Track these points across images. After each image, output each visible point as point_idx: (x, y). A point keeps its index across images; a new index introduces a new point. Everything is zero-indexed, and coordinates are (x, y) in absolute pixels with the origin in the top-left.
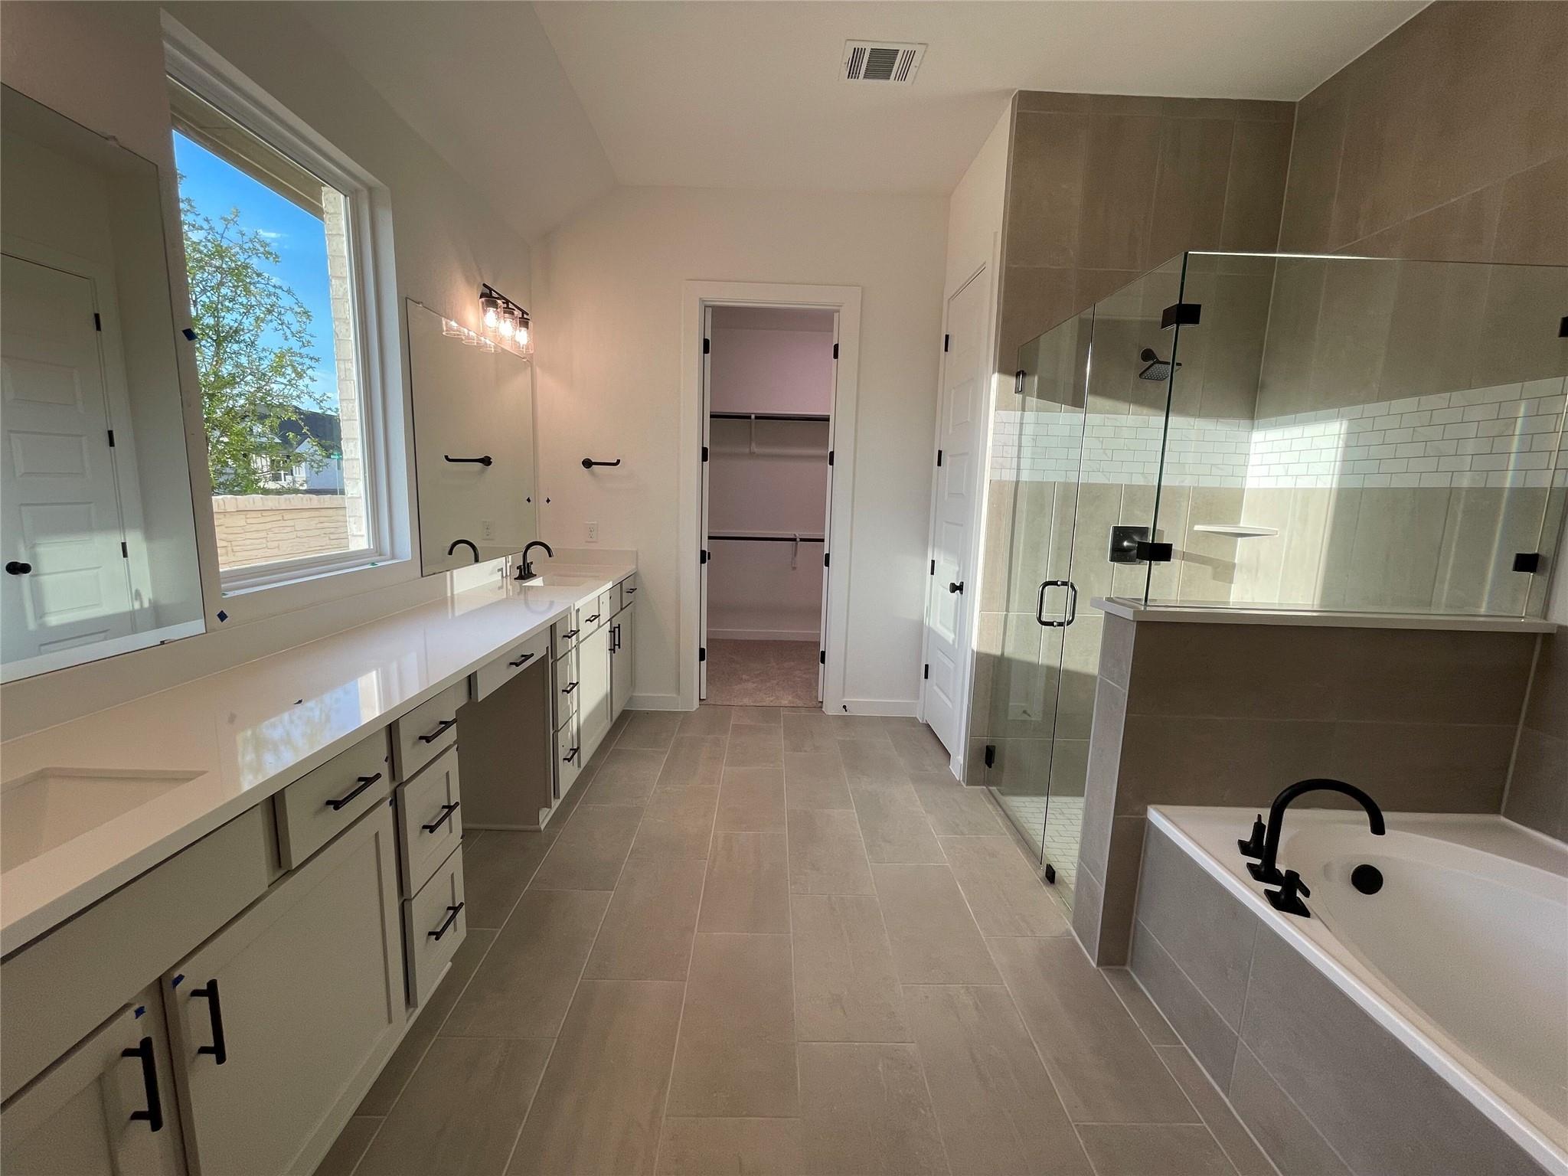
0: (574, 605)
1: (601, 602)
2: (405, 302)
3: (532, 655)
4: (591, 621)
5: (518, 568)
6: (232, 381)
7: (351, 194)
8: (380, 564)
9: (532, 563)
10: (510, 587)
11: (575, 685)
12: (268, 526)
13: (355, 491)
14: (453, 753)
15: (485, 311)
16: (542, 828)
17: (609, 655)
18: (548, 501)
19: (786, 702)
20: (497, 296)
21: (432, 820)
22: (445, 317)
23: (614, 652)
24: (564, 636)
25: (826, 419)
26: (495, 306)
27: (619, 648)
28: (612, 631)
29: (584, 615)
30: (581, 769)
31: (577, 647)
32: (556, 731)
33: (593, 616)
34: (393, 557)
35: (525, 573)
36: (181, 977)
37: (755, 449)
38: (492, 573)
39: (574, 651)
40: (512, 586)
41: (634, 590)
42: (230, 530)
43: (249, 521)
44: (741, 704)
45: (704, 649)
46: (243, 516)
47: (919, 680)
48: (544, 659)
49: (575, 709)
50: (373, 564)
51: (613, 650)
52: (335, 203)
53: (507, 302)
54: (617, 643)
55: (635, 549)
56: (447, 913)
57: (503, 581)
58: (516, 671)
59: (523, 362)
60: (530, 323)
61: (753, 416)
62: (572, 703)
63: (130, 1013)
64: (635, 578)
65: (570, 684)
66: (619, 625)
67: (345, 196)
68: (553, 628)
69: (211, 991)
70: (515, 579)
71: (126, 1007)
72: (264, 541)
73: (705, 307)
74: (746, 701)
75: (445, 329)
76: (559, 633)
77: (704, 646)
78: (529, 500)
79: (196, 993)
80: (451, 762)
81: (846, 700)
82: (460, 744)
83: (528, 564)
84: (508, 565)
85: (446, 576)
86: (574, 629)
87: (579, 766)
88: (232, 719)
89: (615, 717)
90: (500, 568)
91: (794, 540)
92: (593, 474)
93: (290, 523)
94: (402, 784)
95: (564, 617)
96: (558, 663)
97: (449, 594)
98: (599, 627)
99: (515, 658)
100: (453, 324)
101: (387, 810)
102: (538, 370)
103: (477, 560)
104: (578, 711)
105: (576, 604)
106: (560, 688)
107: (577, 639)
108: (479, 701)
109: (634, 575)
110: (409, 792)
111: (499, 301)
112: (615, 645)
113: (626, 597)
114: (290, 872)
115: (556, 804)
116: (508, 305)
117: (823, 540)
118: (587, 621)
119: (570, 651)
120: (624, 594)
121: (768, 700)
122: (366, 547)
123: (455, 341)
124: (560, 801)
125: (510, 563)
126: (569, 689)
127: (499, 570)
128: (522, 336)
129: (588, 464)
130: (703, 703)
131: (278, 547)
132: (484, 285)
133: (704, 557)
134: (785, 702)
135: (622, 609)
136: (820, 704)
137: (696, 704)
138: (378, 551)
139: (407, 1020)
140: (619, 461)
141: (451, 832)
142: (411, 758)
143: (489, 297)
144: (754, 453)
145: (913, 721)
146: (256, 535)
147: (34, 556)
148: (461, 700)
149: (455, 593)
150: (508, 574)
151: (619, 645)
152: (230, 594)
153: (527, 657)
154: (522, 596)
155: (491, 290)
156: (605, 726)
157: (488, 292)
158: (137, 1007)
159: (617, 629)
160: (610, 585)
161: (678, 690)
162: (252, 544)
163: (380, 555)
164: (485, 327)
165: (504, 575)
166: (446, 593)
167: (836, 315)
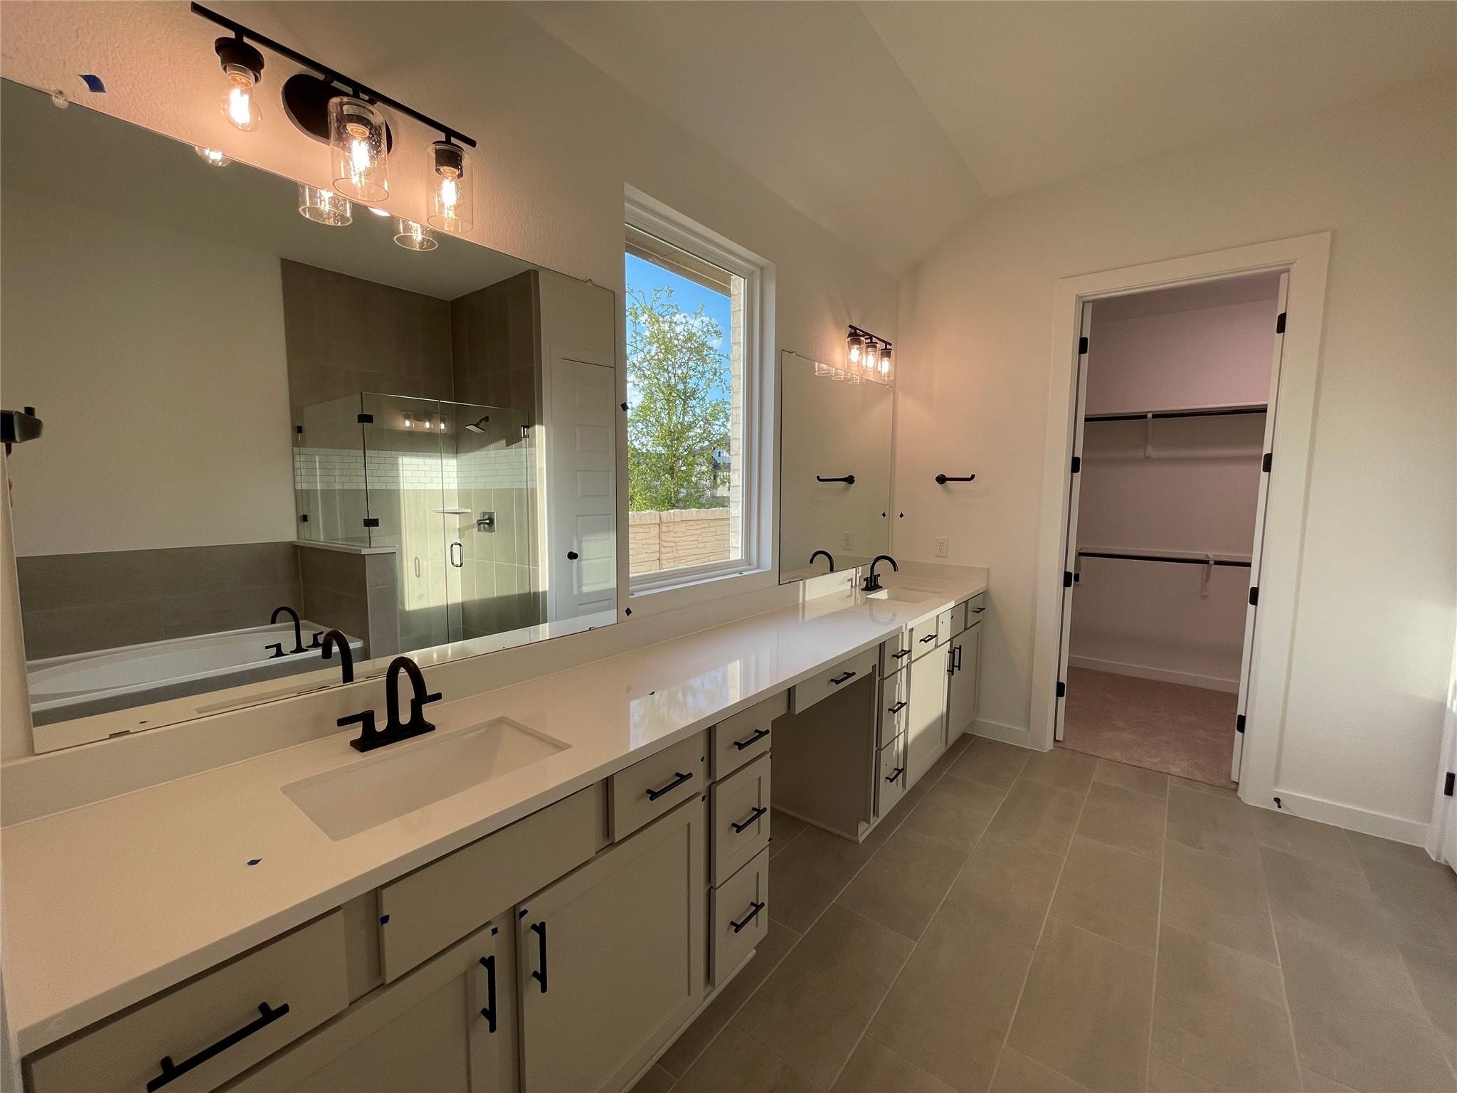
0: (906, 625)
1: (940, 622)
2: (781, 353)
3: (854, 674)
4: (926, 642)
5: (865, 580)
6: (690, 427)
7: (749, 276)
8: (745, 573)
9: (879, 575)
10: (858, 596)
11: (903, 705)
12: (699, 532)
13: (736, 512)
14: (766, 762)
15: (850, 349)
16: (860, 841)
17: (947, 677)
18: (902, 516)
19: (1178, 770)
20: (862, 333)
21: (740, 821)
22: (818, 362)
23: (953, 674)
24: (894, 656)
25: (1262, 410)
26: (859, 342)
27: (959, 670)
28: (952, 652)
29: (917, 636)
30: (906, 792)
31: (909, 667)
32: (880, 749)
33: (929, 636)
34: (758, 567)
35: (872, 584)
36: (525, 912)
37: (1151, 451)
38: (842, 583)
39: (904, 670)
40: (859, 594)
41: (982, 609)
42: (676, 535)
43: (688, 528)
44: (1109, 757)
45: (1063, 684)
46: (685, 525)
47: (1432, 796)
48: (869, 678)
49: (902, 729)
50: (741, 573)
51: (951, 672)
52: (738, 285)
53: (871, 337)
54: (956, 663)
55: (987, 567)
56: (749, 908)
57: (851, 592)
58: (836, 688)
59: (887, 389)
60: (892, 352)
61: (1150, 415)
62: (898, 722)
63: (489, 930)
64: (984, 599)
65: (898, 703)
66: (960, 646)
67: (745, 279)
68: (882, 646)
69: (540, 929)
70: (862, 590)
71: (488, 924)
72: (696, 542)
73: (1084, 303)
74: (1117, 755)
75: (817, 370)
76: (888, 652)
77: (1064, 680)
78: (884, 515)
79: (534, 927)
80: (764, 768)
81: (1281, 791)
82: (775, 753)
83: (875, 576)
84: (858, 575)
85: (799, 584)
86: (906, 648)
87: (904, 785)
88: (629, 689)
89: (951, 742)
90: (850, 578)
91: (1206, 562)
92: (946, 490)
93: (713, 529)
94: (715, 783)
95: (895, 637)
96: (885, 682)
97: (801, 601)
98: (937, 646)
99: (837, 676)
100: (824, 366)
101: (699, 806)
102: (900, 394)
103: (832, 570)
104: (906, 731)
105: (908, 625)
106: (886, 706)
107: (910, 658)
108: (796, 713)
109: (984, 594)
110: (720, 790)
111: (862, 339)
112: (953, 666)
113: (972, 619)
114: (613, 845)
115: (875, 822)
116: (872, 340)
117: (1249, 565)
118: (921, 640)
119: (900, 670)
120: (970, 614)
121: (1149, 762)
122: (740, 557)
123: (826, 378)
124: (879, 820)
125: (860, 574)
126: (896, 708)
127: (848, 580)
128: (885, 366)
129: (941, 479)
130: (1058, 744)
131: (704, 547)
132: (850, 326)
133: (1068, 580)
134: (1174, 770)
135: (966, 629)
136: (1233, 786)
137: (1049, 745)
138: (748, 561)
139: (705, 999)
140: (973, 476)
141: (759, 833)
142: (726, 760)
143: (855, 336)
144: (1150, 457)
145: (1417, 854)
146: (692, 538)
147: (580, 548)
148: (781, 710)
149: (807, 599)
150: (858, 584)
151: (959, 667)
152: (637, 595)
153: (849, 675)
154: (867, 606)
155: (855, 329)
156: (939, 749)
157: (853, 331)
158: (493, 927)
159: (957, 651)
160: (952, 604)
161: (1028, 723)
162: (688, 545)
163: (749, 565)
164: (849, 361)
165: (854, 585)
166: (798, 599)
167: (1284, 277)
